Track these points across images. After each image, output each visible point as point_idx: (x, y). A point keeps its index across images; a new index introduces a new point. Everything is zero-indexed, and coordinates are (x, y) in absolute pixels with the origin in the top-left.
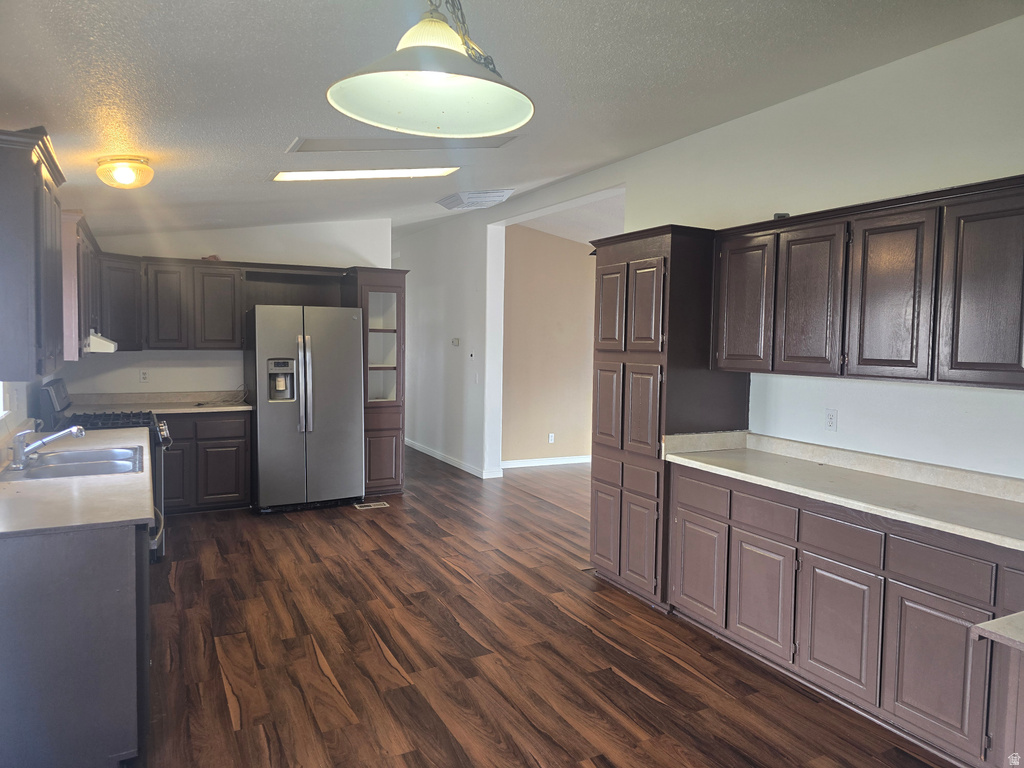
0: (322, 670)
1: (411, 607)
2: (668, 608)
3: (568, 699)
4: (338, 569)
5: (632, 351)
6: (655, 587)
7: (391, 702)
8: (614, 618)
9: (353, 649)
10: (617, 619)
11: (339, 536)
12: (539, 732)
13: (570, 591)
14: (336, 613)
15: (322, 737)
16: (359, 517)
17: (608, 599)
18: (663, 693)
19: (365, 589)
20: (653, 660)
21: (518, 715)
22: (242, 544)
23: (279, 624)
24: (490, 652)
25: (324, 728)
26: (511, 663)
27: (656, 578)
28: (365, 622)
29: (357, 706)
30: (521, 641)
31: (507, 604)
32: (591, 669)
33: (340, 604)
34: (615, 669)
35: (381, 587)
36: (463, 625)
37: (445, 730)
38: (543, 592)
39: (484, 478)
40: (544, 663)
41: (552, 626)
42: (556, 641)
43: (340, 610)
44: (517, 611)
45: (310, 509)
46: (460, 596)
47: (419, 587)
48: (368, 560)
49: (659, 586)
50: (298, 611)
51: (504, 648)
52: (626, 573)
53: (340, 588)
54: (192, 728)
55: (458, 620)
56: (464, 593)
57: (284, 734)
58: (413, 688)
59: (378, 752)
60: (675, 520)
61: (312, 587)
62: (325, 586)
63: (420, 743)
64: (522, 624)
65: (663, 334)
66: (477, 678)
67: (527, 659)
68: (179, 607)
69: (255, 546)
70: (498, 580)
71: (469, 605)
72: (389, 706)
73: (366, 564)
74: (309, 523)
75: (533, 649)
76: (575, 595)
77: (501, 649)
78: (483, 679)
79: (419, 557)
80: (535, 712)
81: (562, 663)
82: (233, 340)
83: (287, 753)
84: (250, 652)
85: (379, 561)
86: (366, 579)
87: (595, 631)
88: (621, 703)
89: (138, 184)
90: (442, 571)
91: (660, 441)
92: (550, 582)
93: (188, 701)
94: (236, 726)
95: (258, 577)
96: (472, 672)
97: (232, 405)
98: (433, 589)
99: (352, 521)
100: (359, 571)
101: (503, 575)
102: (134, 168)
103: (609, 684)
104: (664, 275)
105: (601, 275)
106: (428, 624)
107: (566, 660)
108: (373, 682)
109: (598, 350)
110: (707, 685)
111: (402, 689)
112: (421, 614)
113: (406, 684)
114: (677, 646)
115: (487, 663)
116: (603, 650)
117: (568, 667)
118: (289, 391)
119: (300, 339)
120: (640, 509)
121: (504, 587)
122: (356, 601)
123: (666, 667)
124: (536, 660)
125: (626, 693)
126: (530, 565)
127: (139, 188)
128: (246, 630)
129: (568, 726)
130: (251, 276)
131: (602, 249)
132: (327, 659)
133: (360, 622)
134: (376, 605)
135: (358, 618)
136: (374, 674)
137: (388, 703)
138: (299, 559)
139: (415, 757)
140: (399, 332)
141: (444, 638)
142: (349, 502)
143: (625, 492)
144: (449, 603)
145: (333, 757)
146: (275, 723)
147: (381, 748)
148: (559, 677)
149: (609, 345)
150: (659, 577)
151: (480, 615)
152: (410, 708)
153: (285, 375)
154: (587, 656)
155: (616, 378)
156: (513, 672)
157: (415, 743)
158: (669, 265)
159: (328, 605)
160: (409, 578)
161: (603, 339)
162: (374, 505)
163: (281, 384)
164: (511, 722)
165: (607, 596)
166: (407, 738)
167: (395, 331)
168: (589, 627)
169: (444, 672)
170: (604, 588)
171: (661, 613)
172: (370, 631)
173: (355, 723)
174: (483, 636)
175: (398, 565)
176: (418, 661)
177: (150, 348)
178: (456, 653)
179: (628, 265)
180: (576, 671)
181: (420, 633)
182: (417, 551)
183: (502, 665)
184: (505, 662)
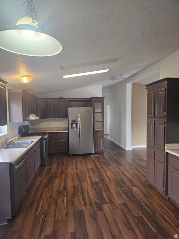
0: (63, 201)
1: (93, 186)
2: (168, 198)
3: (125, 224)
4: (80, 172)
5: (157, 117)
6: (164, 191)
7: (76, 215)
8: (149, 198)
9: (73, 196)
10: (150, 199)
11: (84, 163)
12: (112, 234)
13: (139, 187)
14: (74, 185)
15: (55, 222)
16: (91, 159)
17: (149, 191)
18: (157, 229)
19: (84, 179)
20: (158, 216)
21: (108, 227)
22: (63, 163)
23: (60, 186)
24: (108, 203)
25: (56, 219)
26: (112, 208)
27: (164, 188)
28: (80, 188)
29: (67, 214)
30: (118, 201)
31: (119, 189)
32: (136, 215)
33: (76, 182)
34: (144, 217)
35: (88, 179)
36: (104, 194)
37: (86, 227)
38: (130, 186)
39: (126, 150)
40: (122, 210)
41: (129, 198)
42: (128, 203)
43: (75, 184)
44: (121, 192)
45: (81, 155)
46: (107, 184)
47: (97, 180)
48: (88, 171)
49: (165, 191)
50: (66, 183)
51: (112, 202)
52: (156, 184)
53: (78, 178)
54: (29, 212)
55: (103, 192)
56: (108, 183)
57: (47, 219)
58: (83, 211)
59: (65, 230)
60: (170, 171)
61: (72, 177)
62: (75, 177)
63: (77, 230)
64: (121, 196)
65: (165, 112)
66: (101, 211)
67: (118, 208)
68: (42, 178)
69: (65, 164)
70: (119, 181)
71: (108, 188)
72: (75, 216)
73: (87, 171)
74: (79, 159)
75: (120, 204)
76: (140, 189)
77: (111, 203)
78: (103, 212)
79: (101, 171)
80: (113, 227)
81: (128, 211)
82: (65, 116)
83: (45, 225)
84: (51, 193)
85: (90, 171)
86: (85, 176)
87: (142, 202)
88: (141, 230)
89: (28, 82)
90: (105, 176)
91: (164, 146)
92: (134, 183)
93: (31, 205)
94: (37, 214)
95: (62, 172)
96: (100, 209)
97: (65, 130)
98: (100, 181)
99: (89, 159)
100: (85, 174)
101: (121, 179)
102: (27, 78)
103: (140, 221)
104: (165, 93)
105: (148, 95)
106: (95, 192)
107: (129, 210)
108: (74, 207)
109: (148, 117)
110: (174, 229)
111: (80, 211)
112: (95, 188)
113: (82, 210)
114: (168, 212)
115: (106, 207)
116: (142, 209)
117: (129, 213)
118: (76, 128)
119: (78, 115)
120: (159, 166)
121: (120, 183)
122: (80, 182)
123: (161, 219)
124: (120, 209)
125: (144, 226)
126: (130, 177)
127: (29, 83)
128: (53, 187)
129: (121, 234)
130: (69, 101)
131: (148, 87)
132: (66, 198)
133: (79, 188)
134: (85, 184)
135: (79, 187)
136: (75, 205)
137: (75, 215)
138: (73, 169)
139: (74, 235)
140: (102, 112)
141: (97, 197)
142: (90, 154)
143: (155, 160)
144: (103, 186)
145: (54, 229)
146: (46, 215)
147: (67, 229)
148: (125, 216)
149: (150, 115)
150: (165, 188)
151: (110, 191)
152: (80, 217)
153: (75, 124)
154: (136, 210)
155: (152, 125)
156: (112, 211)
157: (76, 230)
158: (166, 90)
159: (73, 182)
160: (96, 177)
161: (149, 114)
162: (96, 156)
163: (74, 126)
164: (105, 229)
165: (150, 190)
166: (75, 227)
167: (101, 113)
168: (140, 200)
169: (93, 208)
170: (150, 187)
171: (166, 199)
172: (80, 192)
173: (64, 219)
174: (108, 198)
175: (95, 173)
176: (88, 203)
177: (48, 118)
178: (99, 202)
179: (155, 91)
180: (131, 215)
181: (92, 194)
182: (101, 169)
183: (110, 209)
184: (111, 207)
